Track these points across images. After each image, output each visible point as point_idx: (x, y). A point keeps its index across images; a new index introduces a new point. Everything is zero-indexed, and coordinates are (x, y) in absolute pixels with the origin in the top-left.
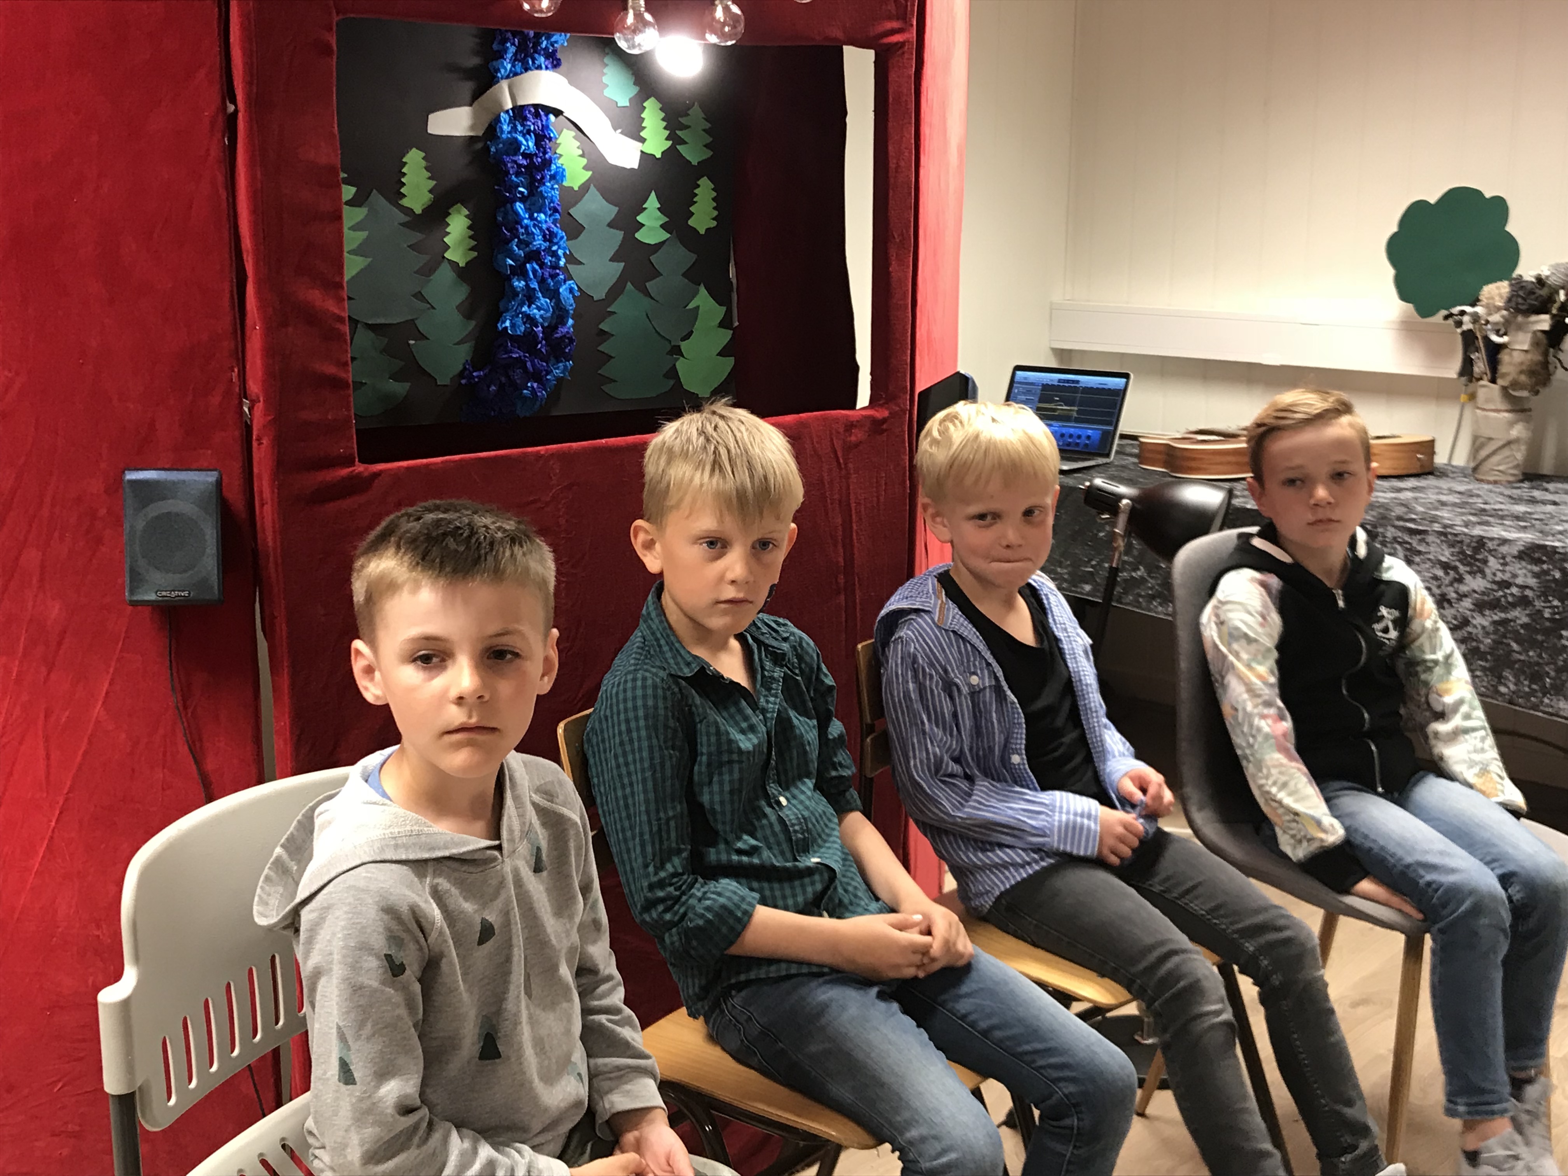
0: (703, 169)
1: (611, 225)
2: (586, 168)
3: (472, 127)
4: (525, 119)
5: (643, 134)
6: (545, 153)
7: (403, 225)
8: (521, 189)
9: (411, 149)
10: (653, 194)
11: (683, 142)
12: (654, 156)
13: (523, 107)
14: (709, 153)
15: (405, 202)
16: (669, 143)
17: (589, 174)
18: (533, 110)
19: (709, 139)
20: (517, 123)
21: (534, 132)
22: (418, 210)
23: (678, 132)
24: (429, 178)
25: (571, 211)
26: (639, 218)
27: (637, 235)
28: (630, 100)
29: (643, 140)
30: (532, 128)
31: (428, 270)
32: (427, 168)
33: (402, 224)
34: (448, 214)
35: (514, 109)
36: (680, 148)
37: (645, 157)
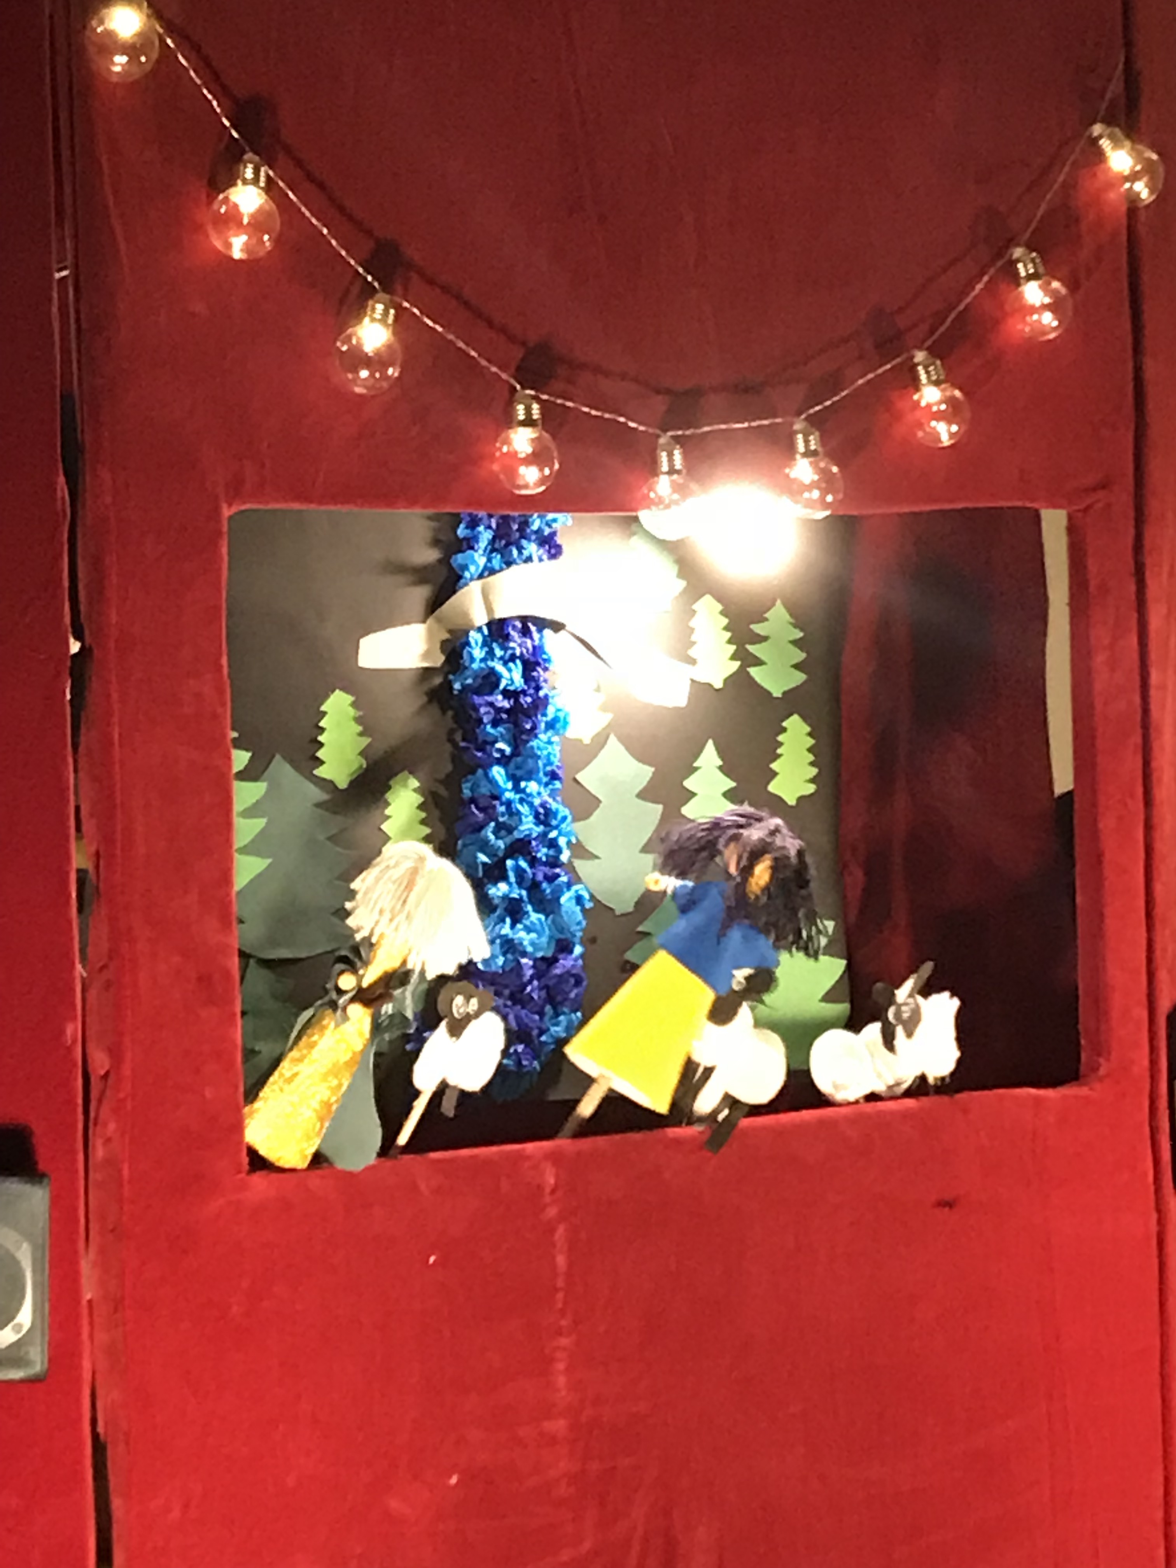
0: (792, 703)
1: (645, 795)
2: (602, 709)
3: (427, 655)
4: (507, 637)
5: (692, 653)
6: (538, 688)
7: (320, 806)
8: (500, 745)
9: (333, 691)
10: (710, 746)
11: (758, 662)
12: (710, 685)
13: (503, 622)
14: (800, 677)
15: (323, 772)
16: (736, 665)
17: (607, 717)
18: (519, 624)
19: (800, 656)
20: (495, 645)
21: (521, 657)
22: (342, 783)
23: (751, 648)
24: (361, 734)
25: (579, 777)
26: (689, 783)
27: (685, 810)
28: (673, 601)
29: (692, 661)
30: (518, 653)
32: (358, 720)
33: (318, 805)
34: (389, 788)
35: (489, 625)
36: (753, 671)
37: (700, 689)
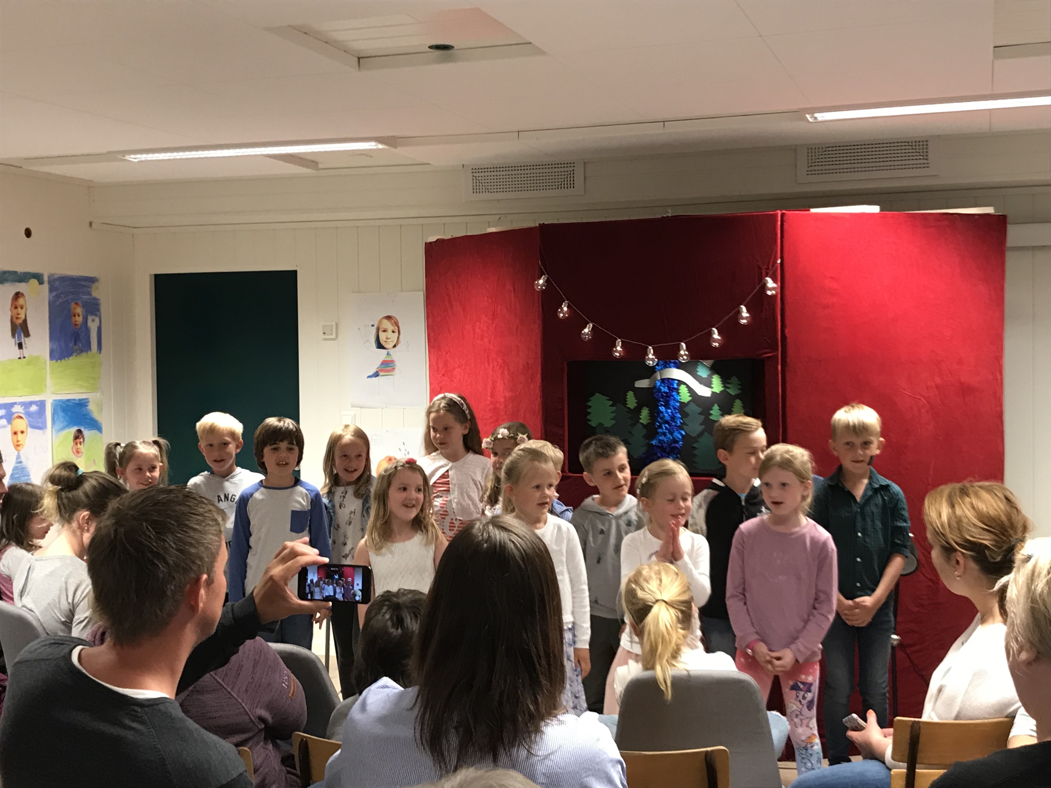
0: (737, 396)
1: (701, 414)
2: (690, 396)
3: (649, 385)
4: (665, 382)
5: (712, 386)
6: (672, 393)
7: (627, 412)
8: (663, 403)
9: (629, 391)
10: (716, 404)
11: (728, 388)
12: (716, 393)
13: (665, 379)
14: (740, 391)
15: (628, 406)
16: (723, 389)
17: (690, 398)
18: (668, 380)
19: (740, 387)
20: (663, 384)
22: (632, 408)
23: (727, 385)
24: (636, 399)
25: (683, 409)
26: (711, 412)
27: (711, 417)
28: (708, 376)
29: (712, 388)
31: (633, 425)
32: (635, 397)
34: (642, 409)
35: (661, 379)
36: (728, 390)
37: (713, 393)
